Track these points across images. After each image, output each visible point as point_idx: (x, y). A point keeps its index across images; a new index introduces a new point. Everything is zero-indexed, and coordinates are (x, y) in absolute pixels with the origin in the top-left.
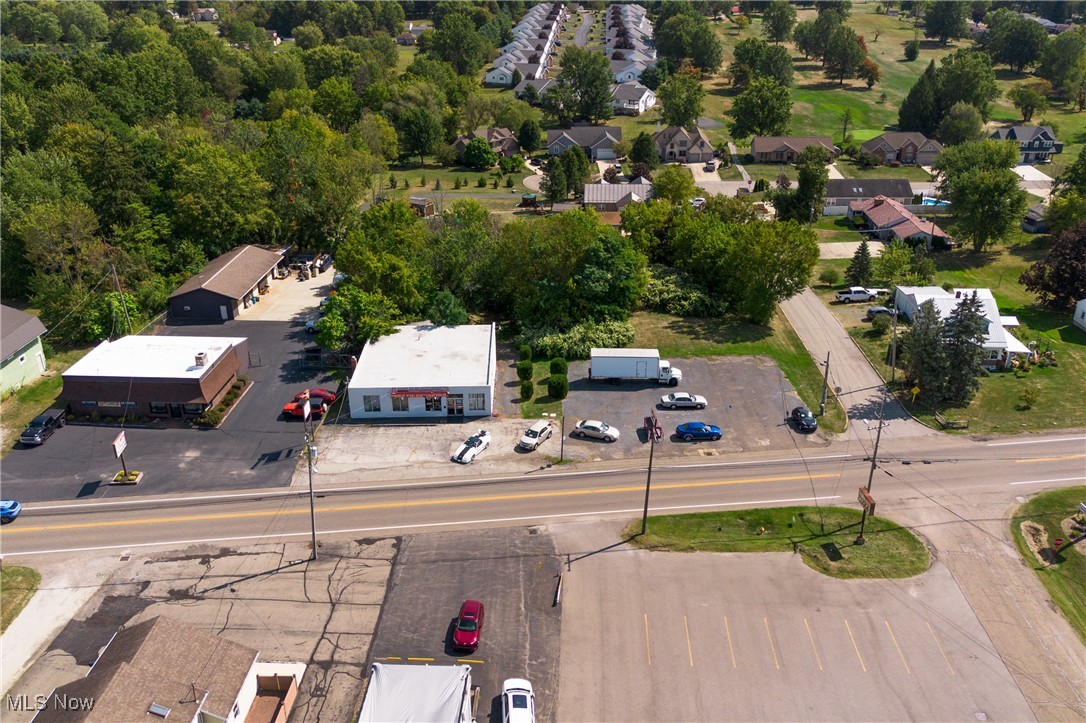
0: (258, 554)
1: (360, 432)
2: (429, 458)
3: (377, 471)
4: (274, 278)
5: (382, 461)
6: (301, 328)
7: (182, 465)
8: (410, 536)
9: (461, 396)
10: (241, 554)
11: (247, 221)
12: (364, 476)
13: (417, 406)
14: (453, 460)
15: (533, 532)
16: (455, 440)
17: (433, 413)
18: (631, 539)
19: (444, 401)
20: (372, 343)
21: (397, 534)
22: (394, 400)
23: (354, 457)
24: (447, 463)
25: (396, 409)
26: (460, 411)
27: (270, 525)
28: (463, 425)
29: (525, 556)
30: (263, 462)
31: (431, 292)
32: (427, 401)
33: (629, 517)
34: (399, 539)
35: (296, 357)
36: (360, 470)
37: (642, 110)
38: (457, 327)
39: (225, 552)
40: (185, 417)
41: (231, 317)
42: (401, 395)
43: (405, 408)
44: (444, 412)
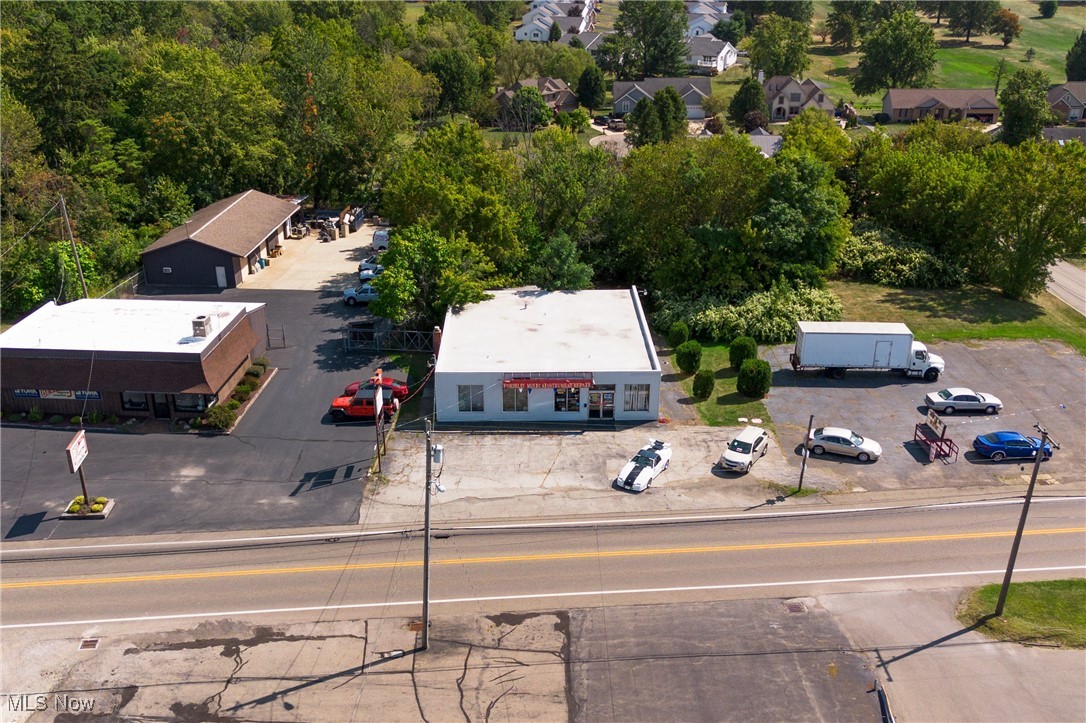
0: (321, 638)
1: (456, 442)
2: (576, 483)
3: (497, 502)
4: (286, 238)
5: (499, 486)
6: (337, 299)
7: (177, 489)
8: (581, 610)
9: (612, 387)
10: (292, 639)
11: (248, 156)
12: (478, 510)
13: (541, 402)
14: (615, 485)
15: (796, 608)
16: (610, 457)
17: (565, 415)
18: (980, 623)
19: (585, 396)
20: (456, 312)
21: (558, 607)
22: (507, 393)
23: (455, 479)
24: (606, 490)
25: (507, 407)
26: (609, 413)
27: (338, 588)
28: (616, 434)
29: (799, 651)
30: (309, 485)
31: (534, 242)
32: (557, 395)
33: (959, 585)
34: (562, 615)
35: (339, 336)
36: (468, 499)
37: (720, 69)
38: (578, 293)
39: (264, 635)
40: (175, 416)
41: (232, 282)
42: (518, 386)
43: (523, 406)
44: (583, 414)
